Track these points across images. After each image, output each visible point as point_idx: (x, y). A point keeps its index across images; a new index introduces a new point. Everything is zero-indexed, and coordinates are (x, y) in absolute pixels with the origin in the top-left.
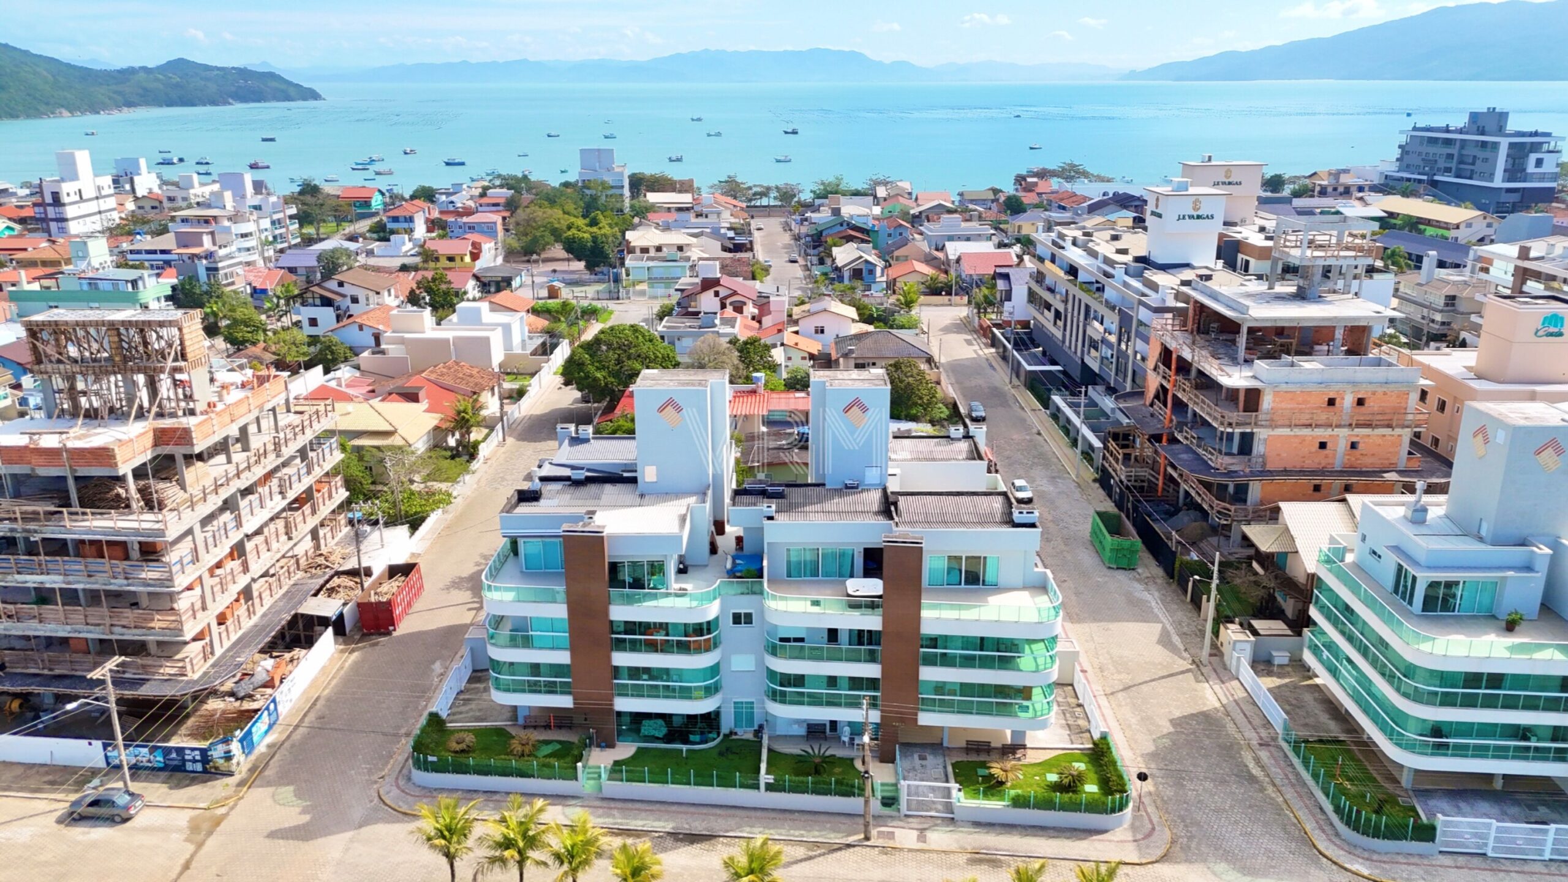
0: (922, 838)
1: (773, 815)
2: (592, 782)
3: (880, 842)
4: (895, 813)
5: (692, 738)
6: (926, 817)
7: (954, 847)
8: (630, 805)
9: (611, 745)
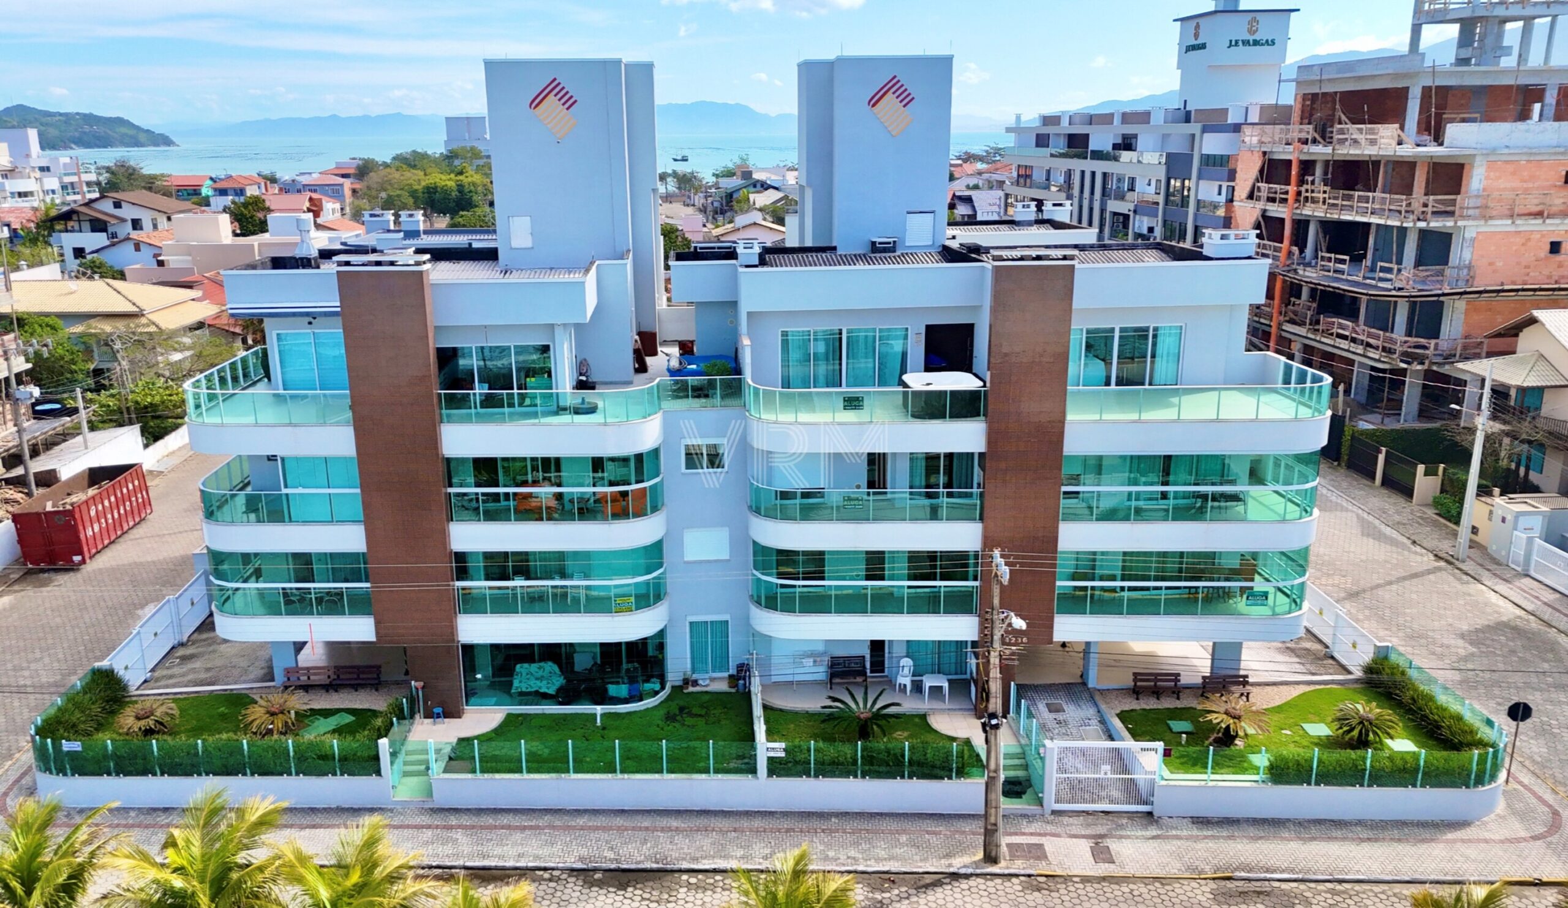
0: (1101, 853)
1: (786, 824)
2: (413, 781)
3: (1019, 866)
4: (1034, 809)
5: (613, 690)
6: (1094, 813)
7: (1174, 868)
8: (490, 820)
9: (451, 712)
